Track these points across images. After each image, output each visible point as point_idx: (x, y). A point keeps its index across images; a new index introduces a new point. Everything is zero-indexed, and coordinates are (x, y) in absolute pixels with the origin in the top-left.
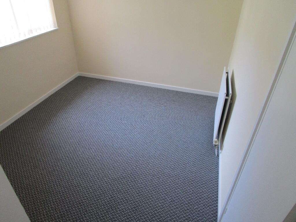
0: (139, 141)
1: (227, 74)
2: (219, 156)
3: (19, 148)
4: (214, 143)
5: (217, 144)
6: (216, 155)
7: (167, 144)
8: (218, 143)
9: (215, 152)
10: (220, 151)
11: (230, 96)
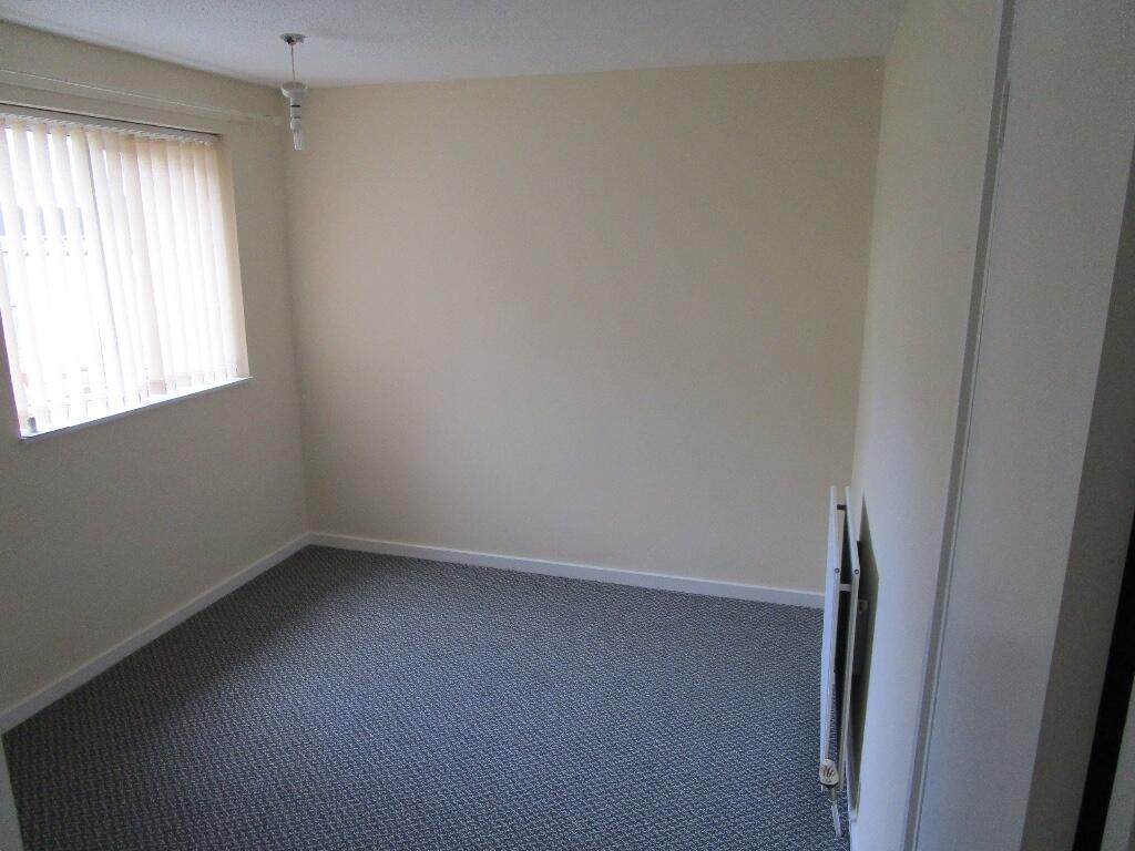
0: (522, 781)
1: (843, 512)
2: (848, 838)
3: (43, 811)
4: (822, 778)
5: (834, 780)
6: (839, 832)
7: (636, 790)
8: (837, 776)
9: (832, 820)
10: (852, 815)
11: (856, 578)
